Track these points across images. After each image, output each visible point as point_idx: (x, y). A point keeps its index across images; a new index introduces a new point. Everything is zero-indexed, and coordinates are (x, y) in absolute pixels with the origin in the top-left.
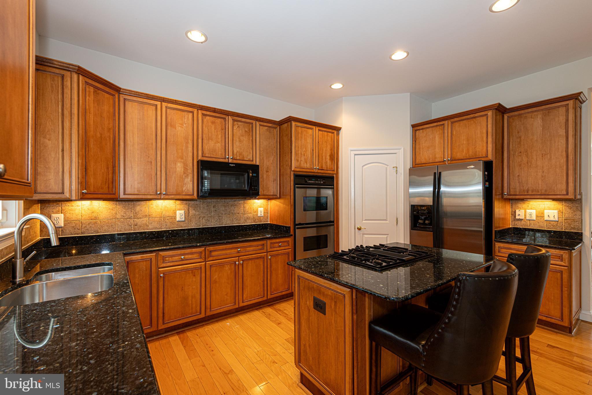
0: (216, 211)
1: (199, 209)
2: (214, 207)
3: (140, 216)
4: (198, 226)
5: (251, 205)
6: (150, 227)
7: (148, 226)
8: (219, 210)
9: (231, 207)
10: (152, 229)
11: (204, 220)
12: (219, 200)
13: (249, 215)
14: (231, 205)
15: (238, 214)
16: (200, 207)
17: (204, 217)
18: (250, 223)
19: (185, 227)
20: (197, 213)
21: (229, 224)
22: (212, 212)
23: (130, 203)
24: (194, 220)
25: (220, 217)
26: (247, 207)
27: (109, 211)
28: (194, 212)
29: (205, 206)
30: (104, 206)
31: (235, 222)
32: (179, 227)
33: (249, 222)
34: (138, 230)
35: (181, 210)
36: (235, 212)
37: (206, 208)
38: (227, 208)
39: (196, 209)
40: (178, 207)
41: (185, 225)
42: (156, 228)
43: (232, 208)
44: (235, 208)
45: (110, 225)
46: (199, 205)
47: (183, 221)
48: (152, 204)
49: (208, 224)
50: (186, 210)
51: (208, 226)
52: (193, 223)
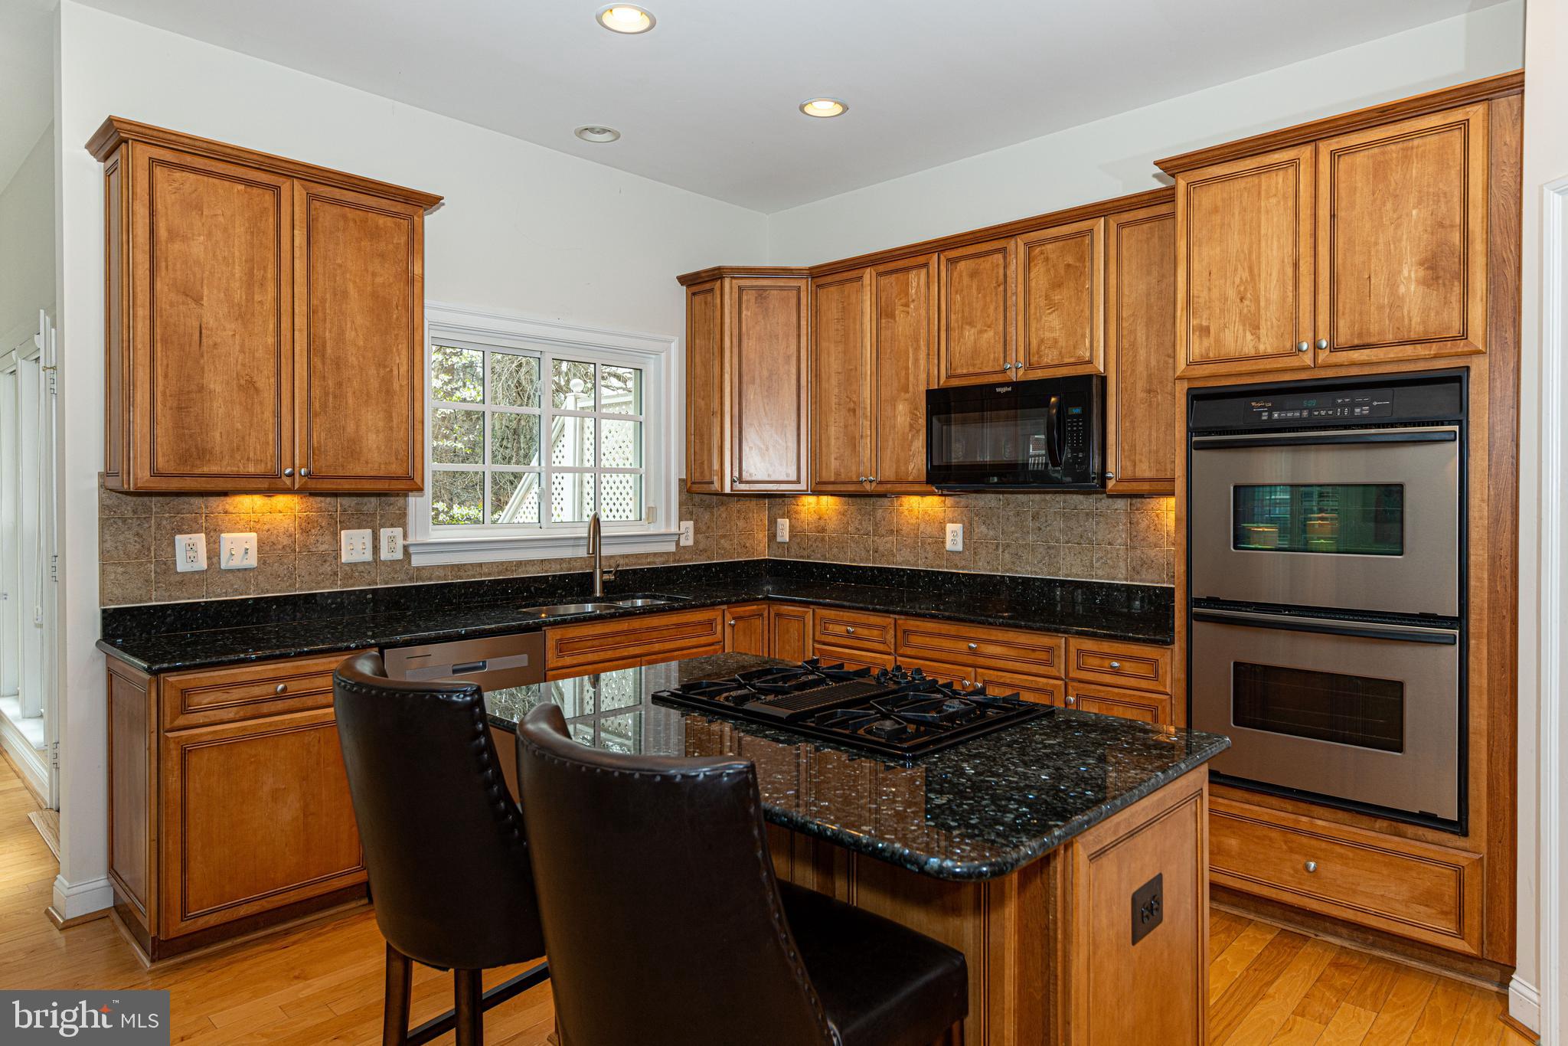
0: (1040, 529)
1: (995, 522)
2: (1033, 518)
3: (884, 532)
4: (993, 571)
5: (1157, 516)
6: (899, 559)
7: (894, 555)
8: (1048, 528)
9: (1087, 520)
10: (900, 564)
11: (1007, 556)
12: (1048, 497)
13: (1152, 553)
14: (1087, 514)
15: (1110, 544)
16: (999, 518)
17: (1008, 546)
18: (1152, 582)
19: (963, 568)
20: (991, 533)
21: (1077, 575)
22: (1028, 532)
23: (867, 500)
24: (984, 552)
25: (1052, 551)
26: (1143, 525)
27: (840, 517)
28: (983, 528)
29: (1011, 513)
30: (834, 507)
31: (1100, 573)
32: (952, 568)
33: (1149, 577)
34: (880, 563)
35: (956, 522)
36: (1100, 537)
37: (1013, 519)
38: (1073, 523)
39: (988, 522)
40: (950, 514)
41: (964, 562)
42: (908, 562)
43: (1091, 524)
44: (1098, 523)
45: (841, 546)
46: (995, 510)
47: (960, 552)
48: (901, 505)
49: (1019, 569)
50: (967, 524)
51: (1016, 572)
52: (982, 559)
